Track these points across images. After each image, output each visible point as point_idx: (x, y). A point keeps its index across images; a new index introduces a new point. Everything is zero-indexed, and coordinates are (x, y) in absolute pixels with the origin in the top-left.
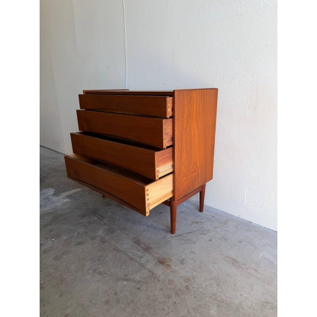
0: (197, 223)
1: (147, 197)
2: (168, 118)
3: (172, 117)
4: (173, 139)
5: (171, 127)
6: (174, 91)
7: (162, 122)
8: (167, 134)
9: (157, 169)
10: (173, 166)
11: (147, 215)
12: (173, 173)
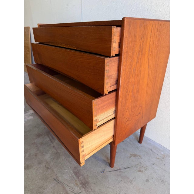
0: (135, 156)
1: (81, 150)
2: (112, 57)
3: (119, 55)
4: (117, 82)
5: (115, 68)
6: (123, 19)
7: (104, 61)
8: (110, 77)
9: (94, 118)
10: (116, 112)
11: (82, 165)
12: (114, 118)
